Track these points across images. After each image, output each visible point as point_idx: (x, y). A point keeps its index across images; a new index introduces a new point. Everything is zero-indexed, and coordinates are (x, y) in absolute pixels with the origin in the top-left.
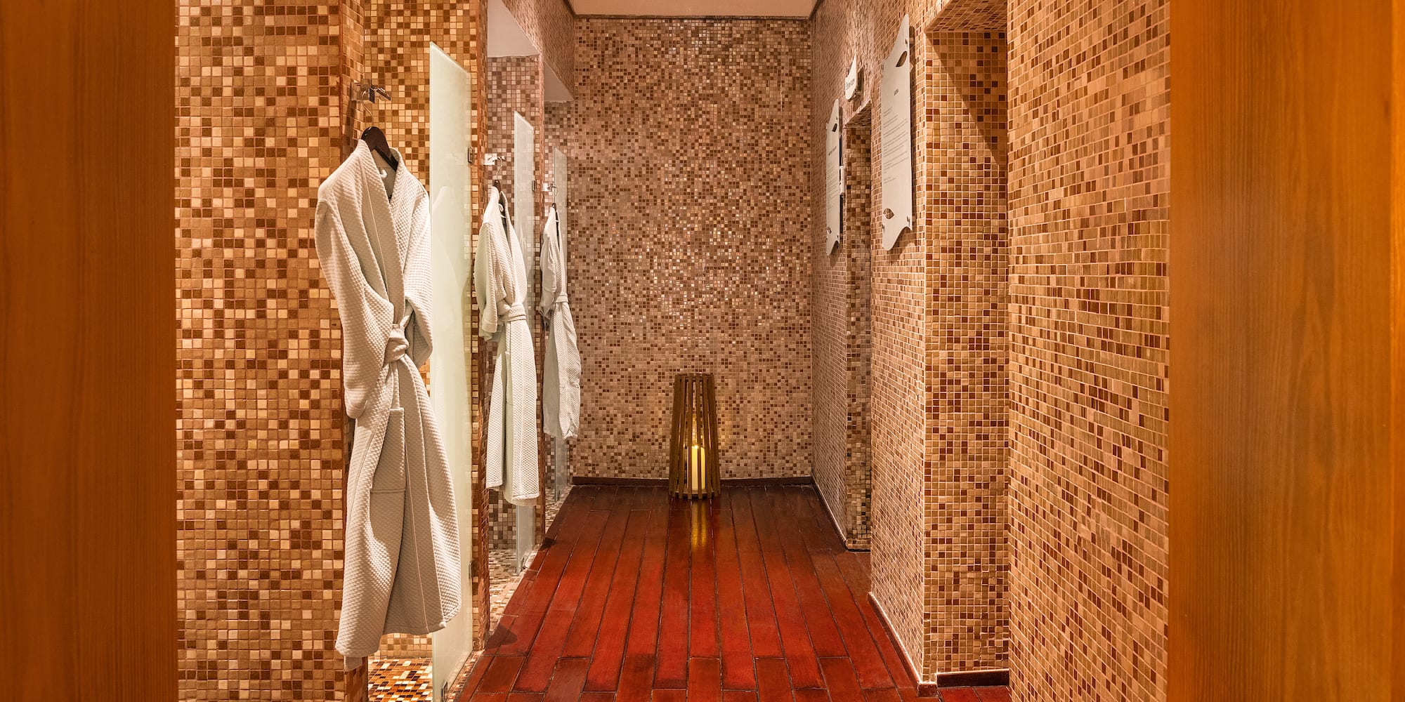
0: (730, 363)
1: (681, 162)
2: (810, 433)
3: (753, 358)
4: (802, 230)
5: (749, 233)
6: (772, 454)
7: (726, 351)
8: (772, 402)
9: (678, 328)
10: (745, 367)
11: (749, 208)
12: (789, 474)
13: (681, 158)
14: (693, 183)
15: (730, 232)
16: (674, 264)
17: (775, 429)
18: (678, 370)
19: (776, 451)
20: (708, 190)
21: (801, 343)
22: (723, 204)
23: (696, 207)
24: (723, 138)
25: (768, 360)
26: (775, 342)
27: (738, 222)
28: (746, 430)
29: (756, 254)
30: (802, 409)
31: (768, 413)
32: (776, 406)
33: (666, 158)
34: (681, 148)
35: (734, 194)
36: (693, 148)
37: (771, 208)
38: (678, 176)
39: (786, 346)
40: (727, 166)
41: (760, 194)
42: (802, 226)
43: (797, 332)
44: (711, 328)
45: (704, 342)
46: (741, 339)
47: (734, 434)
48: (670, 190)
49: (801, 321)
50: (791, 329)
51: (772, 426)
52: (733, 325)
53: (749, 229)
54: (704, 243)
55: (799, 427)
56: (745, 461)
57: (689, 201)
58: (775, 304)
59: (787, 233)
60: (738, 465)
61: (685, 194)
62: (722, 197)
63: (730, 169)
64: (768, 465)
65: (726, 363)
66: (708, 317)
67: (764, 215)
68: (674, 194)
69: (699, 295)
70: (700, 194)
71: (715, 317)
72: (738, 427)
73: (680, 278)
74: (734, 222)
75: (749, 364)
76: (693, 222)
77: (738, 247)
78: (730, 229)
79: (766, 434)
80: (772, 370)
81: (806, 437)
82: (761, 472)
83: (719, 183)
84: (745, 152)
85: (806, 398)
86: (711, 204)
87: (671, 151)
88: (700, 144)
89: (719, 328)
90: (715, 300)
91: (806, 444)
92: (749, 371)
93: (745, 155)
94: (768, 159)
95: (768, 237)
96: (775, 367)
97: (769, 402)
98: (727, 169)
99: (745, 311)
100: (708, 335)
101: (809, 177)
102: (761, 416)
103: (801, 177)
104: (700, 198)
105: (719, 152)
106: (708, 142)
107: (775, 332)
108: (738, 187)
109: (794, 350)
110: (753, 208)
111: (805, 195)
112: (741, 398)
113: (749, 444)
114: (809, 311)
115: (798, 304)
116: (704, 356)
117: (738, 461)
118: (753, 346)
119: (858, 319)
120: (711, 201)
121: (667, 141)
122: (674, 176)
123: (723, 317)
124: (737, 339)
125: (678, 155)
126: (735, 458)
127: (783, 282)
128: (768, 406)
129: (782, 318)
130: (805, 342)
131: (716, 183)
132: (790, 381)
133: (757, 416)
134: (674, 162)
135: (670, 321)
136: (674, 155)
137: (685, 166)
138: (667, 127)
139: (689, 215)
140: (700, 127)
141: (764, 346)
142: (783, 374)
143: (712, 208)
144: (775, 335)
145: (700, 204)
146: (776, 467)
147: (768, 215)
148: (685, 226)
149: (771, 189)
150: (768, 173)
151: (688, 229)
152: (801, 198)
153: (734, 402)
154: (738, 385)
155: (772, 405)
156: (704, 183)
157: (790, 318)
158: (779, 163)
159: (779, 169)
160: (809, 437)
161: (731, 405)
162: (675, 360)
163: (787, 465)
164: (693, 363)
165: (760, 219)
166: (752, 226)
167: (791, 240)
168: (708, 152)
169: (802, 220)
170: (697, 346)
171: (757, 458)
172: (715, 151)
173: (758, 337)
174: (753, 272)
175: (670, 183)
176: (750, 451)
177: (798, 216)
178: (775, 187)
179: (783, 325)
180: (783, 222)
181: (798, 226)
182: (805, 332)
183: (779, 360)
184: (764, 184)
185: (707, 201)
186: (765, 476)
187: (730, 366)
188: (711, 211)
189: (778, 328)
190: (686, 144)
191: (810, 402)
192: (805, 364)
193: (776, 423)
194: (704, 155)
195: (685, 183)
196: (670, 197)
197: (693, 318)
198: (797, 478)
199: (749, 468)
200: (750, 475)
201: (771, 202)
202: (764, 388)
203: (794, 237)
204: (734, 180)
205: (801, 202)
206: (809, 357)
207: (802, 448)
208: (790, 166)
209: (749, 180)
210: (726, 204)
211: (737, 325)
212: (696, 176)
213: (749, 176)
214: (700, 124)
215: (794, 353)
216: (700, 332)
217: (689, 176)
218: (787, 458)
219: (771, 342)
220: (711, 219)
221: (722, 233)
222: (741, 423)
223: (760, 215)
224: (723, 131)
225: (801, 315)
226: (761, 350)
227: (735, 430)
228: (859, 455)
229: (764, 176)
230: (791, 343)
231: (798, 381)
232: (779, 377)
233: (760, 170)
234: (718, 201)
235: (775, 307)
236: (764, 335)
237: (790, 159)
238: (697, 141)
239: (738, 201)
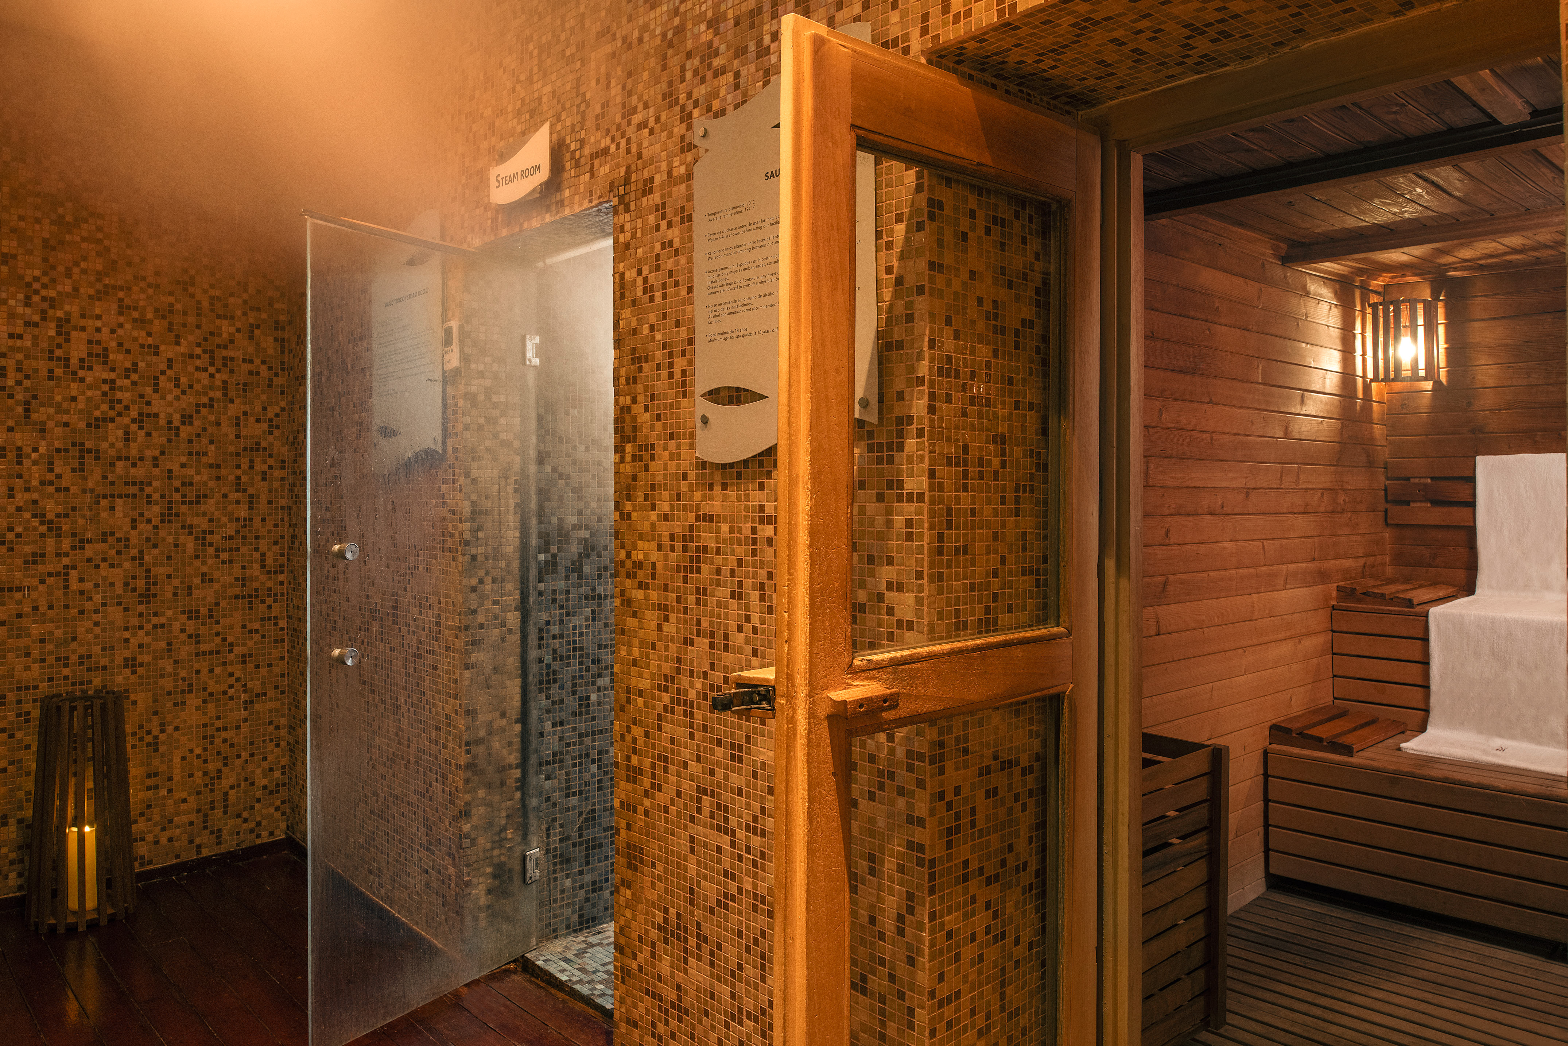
0: (141, 665)
1: (44, 299)
2: (283, 767)
3: (184, 651)
4: (271, 433)
5: (177, 435)
6: (219, 812)
7: (134, 642)
8: (218, 724)
9: (35, 608)
10: (169, 669)
11: (177, 392)
12: (251, 840)
13: (44, 293)
14: (68, 341)
15: (142, 433)
16: (27, 489)
17: (224, 769)
18: (36, 687)
19: (226, 806)
20: (98, 355)
21: (269, 619)
22: (127, 382)
23: (74, 386)
24: (129, 264)
25: (211, 653)
26: (223, 621)
27: (156, 415)
28: (170, 779)
29: (190, 471)
30: (271, 728)
31: (212, 743)
32: (225, 729)
33: (12, 289)
34: (45, 273)
35: (148, 365)
36: (69, 275)
37: (218, 394)
38: (36, 325)
39: (244, 626)
40: (135, 314)
41: (198, 369)
42: (270, 427)
43: (263, 602)
44: (104, 605)
45: (89, 631)
46: (162, 620)
47: (149, 788)
48: (20, 350)
49: (269, 584)
50: (251, 598)
51: (220, 765)
52: (146, 597)
53: (178, 429)
54: (89, 451)
55: (265, 759)
56: (169, 833)
57: (59, 372)
58: (224, 556)
59: (245, 437)
60: (157, 842)
61: (51, 359)
62: (127, 370)
63: (143, 321)
64: (212, 832)
65: (134, 666)
66: (96, 585)
67: (204, 406)
68: (27, 357)
69: (81, 544)
70: (82, 360)
71: (112, 585)
72: (156, 775)
73: (40, 515)
74: (149, 415)
75: (176, 662)
76: (67, 412)
77: (155, 459)
78: (141, 428)
79: (208, 781)
80: (218, 670)
81: (277, 774)
82: (199, 847)
83: (120, 345)
84: (171, 294)
85: (277, 710)
86: (105, 381)
87: (21, 277)
88: (84, 271)
89: (119, 604)
90: (113, 553)
91: (277, 785)
92: (176, 674)
93: (171, 299)
94: (212, 310)
95: (211, 442)
96: (224, 664)
97: (213, 724)
98: (135, 320)
99: (169, 570)
100: (97, 617)
101: (283, 346)
102: (198, 751)
103: (268, 344)
104: (82, 368)
105: (121, 288)
106: (99, 267)
107: (224, 603)
108: (156, 354)
109: (257, 631)
110: (184, 392)
111: (276, 375)
112: (162, 724)
113: (176, 802)
114: (282, 566)
115: (263, 555)
116: (89, 657)
117: (156, 836)
118: (183, 631)
119: (481, 581)
120: (105, 375)
121: (14, 257)
122: (27, 324)
123: (126, 584)
124: (155, 620)
125: (36, 286)
126: (149, 832)
127: (238, 520)
128: (209, 731)
129: (237, 579)
130: (276, 618)
131: (113, 344)
132: (249, 685)
133: (191, 751)
134: (28, 298)
135: (18, 596)
136: (29, 285)
137: (52, 307)
138: (13, 230)
139: (58, 398)
140: (84, 239)
141: (203, 630)
142: (237, 674)
143: (106, 388)
144: (224, 609)
145: (82, 380)
146: (225, 834)
147: (212, 406)
148: (50, 418)
149: (219, 363)
150: (212, 334)
151: (57, 425)
152: (270, 380)
153: (149, 732)
154: (155, 701)
155: (218, 730)
156: (90, 342)
157: (251, 579)
158: (232, 318)
159: (232, 329)
160: (283, 773)
161: (141, 739)
162: (27, 668)
163: (245, 826)
164: (66, 672)
165: (198, 412)
166: (183, 423)
167: (252, 449)
168: (99, 286)
169: (271, 415)
170: (74, 639)
171: (191, 823)
172: (114, 287)
173: (192, 614)
174: (184, 503)
175: (20, 337)
176: (178, 815)
177: (264, 409)
178: (225, 358)
179: (237, 591)
180: (238, 418)
181: (265, 426)
182: (275, 601)
183: (231, 651)
184: (205, 351)
185: (98, 374)
186: (205, 853)
187: (140, 670)
188: (104, 394)
189: (230, 597)
190: (54, 268)
191: (283, 716)
192: (276, 653)
193: (226, 758)
194: (92, 292)
195: (51, 338)
196: (19, 362)
197: (66, 587)
198: (263, 844)
199: (176, 844)
200: (178, 856)
201: (218, 382)
202: (205, 701)
203: (258, 444)
204: (150, 341)
205: (270, 386)
206: (283, 641)
207: (271, 793)
208: (251, 325)
209: (178, 343)
210: (134, 383)
211: (155, 595)
212: (75, 328)
213: (177, 337)
214: (84, 233)
215: (256, 636)
216: (81, 612)
217: (59, 326)
218: (245, 814)
219: (218, 622)
220: (105, 407)
221: (127, 433)
222: (163, 768)
223: (198, 405)
224: (129, 252)
225: (269, 572)
226: (198, 636)
227: (150, 782)
228: (482, 810)
229: (205, 339)
230: (251, 621)
231: (263, 683)
232: (231, 680)
233: (198, 327)
234: (119, 376)
235: (224, 562)
236: (204, 611)
237: (251, 314)
238: (76, 264)
239: (156, 378)
